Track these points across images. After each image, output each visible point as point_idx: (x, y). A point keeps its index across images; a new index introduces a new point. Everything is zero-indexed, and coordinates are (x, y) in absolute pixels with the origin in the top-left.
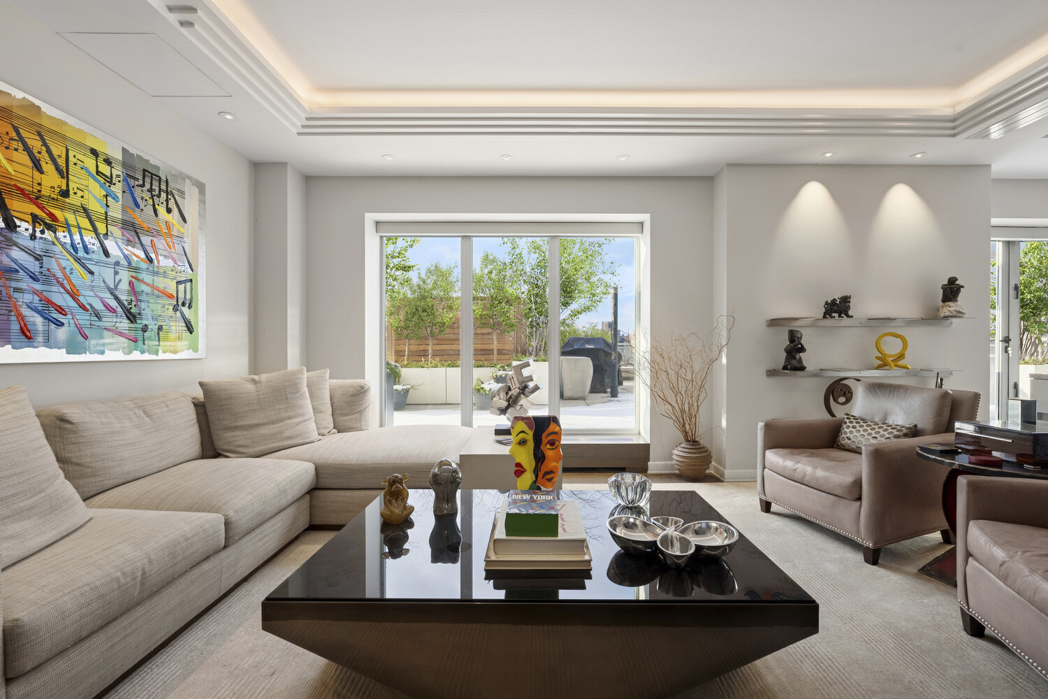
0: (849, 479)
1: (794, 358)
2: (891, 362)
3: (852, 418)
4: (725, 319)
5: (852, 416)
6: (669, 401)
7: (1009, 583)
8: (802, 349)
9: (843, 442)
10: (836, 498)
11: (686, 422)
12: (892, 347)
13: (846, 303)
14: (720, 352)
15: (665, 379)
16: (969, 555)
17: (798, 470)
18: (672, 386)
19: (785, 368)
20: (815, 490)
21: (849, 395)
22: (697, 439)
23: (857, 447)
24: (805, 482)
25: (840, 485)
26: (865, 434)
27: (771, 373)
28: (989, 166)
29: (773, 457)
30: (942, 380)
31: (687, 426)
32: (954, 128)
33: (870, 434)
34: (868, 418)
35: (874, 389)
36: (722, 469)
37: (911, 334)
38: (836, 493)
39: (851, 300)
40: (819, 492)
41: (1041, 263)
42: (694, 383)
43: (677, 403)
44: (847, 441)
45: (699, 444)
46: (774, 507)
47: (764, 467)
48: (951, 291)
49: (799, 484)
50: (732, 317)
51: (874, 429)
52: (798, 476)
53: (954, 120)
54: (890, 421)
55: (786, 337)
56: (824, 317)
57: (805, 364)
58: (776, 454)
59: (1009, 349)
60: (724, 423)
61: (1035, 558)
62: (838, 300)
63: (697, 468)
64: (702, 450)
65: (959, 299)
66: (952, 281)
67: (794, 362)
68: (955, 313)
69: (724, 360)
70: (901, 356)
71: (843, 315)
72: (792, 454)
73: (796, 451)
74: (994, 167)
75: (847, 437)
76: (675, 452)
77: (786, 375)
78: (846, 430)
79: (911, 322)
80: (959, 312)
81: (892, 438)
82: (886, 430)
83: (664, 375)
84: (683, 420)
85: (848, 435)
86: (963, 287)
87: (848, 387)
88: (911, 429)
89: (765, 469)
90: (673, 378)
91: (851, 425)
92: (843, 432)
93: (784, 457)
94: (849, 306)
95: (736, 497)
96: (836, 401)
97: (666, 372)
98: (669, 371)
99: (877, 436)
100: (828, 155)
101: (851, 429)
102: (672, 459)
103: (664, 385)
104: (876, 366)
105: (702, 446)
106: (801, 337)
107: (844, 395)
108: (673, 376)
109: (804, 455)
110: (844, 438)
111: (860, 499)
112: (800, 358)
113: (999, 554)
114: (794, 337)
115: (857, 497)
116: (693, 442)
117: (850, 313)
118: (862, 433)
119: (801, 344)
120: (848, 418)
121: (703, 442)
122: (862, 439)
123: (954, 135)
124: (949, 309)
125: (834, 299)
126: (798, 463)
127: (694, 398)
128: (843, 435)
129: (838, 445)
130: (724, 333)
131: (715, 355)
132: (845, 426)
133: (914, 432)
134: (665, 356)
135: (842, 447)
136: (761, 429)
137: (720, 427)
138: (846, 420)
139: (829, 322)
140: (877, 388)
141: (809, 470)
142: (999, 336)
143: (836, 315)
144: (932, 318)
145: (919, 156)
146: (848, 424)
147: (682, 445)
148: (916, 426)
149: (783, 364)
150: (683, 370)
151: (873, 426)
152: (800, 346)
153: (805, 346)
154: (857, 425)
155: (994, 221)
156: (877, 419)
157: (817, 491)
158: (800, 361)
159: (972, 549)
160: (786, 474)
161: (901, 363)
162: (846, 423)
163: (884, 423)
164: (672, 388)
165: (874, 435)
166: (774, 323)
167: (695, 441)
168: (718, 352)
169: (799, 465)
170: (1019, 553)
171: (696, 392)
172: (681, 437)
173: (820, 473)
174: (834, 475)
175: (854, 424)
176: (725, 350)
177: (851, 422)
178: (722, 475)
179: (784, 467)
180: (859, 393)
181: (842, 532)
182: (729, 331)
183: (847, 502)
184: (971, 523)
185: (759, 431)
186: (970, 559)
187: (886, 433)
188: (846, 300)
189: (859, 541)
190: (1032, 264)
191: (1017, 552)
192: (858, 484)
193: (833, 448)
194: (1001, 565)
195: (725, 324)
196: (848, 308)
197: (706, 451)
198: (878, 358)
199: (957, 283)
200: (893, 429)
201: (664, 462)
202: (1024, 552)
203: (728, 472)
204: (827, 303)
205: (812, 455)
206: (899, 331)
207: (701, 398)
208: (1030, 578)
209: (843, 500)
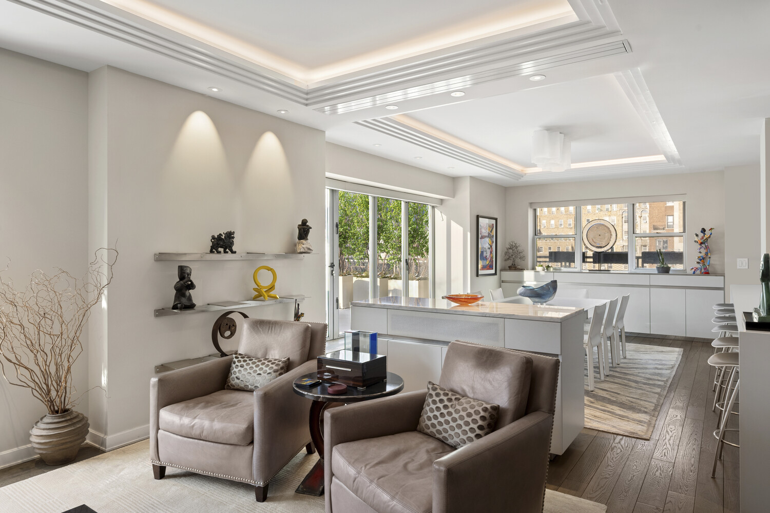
0: (243, 426)
1: (184, 295)
2: (264, 293)
3: (240, 356)
4: (105, 252)
5: (240, 354)
6: (26, 365)
7: (359, 495)
8: (192, 286)
9: (233, 383)
10: (232, 447)
11: (52, 388)
12: (265, 280)
13: (230, 238)
14: (100, 294)
15: (18, 334)
16: (332, 475)
17: (195, 427)
18: (29, 342)
19: (175, 307)
20: (212, 444)
21: (233, 328)
22: (67, 407)
23: (245, 386)
24: (202, 438)
25: (235, 434)
26: (251, 371)
27: (160, 313)
28: (324, 132)
29: (167, 415)
30: (298, 305)
31: (53, 393)
32: (307, 99)
33: (255, 371)
34: (252, 354)
35: (257, 326)
36: (102, 435)
37: (278, 265)
38: (232, 443)
39: (235, 235)
40: (217, 444)
41: (346, 206)
42: (65, 336)
43: (38, 365)
44: (236, 380)
45: (72, 412)
46: (168, 471)
47: (158, 429)
48: (304, 231)
49: (196, 441)
50: (114, 251)
51: (258, 365)
52: (196, 432)
53: (307, 94)
54: (270, 357)
55: (176, 272)
56: (211, 252)
57: (194, 302)
58: (171, 411)
59: (334, 272)
60: (104, 380)
61: (371, 469)
62: (224, 235)
63: (68, 445)
64: (75, 421)
65: (309, 237)
66: (304, 222)
67: (184, 301)
68: (306, 250)
69: (104, 304)
70: (272, 288)
71: (227, 250)
72: (188, 408)
73: (191, 403)
74: (327, 134)
75: (236, 377)
76: (35, 431)
77: (176, 313)
78: (235, 369)
79: (278, 256)
80: (309, 249)
81: (273, 373)
82: (268, 366)
83: (16, 330)
84: (47, 386)
85: (237, 374)
86: (311, 228)
87: (232, 320)
88: (286, 362)
89: (159, 431)
90: (32, 334)
91: (239, 364)
92: (232, 372)
93: (180, 414)
94: (233, 241)
95: (123, 469)
96: (222, 336)
97: (21, 325)
98: (25, 324)
99: (261, 372)
100: (215, 90)
101: (240, 368)
102: (30, 442)
103: (16, 343)
104: (253, 296)
105: (74, 415)
106: (191, 272)
107: (229, 329)
108: (31, 331)
109: (200, 406)
110: (233, 378)
111: (252, 442)
112: (190, 295)
113: (352, 471)
114: (183, 273)
115: (250, 442)
116: (61, 412)
117: (234, 248)
118: (249, 371)
119: (191, 281)
120: (237, 358)
121: (77, 409)
122: (249, 377)
123: (307, 105)
124: (303, 246)
125: (220, 234)
126: (195, 418)
127: (63, 356)
128: (233, 376)
129: (228, 386)
130: (105, 270)
131: (92, 297)
132: (234, 366)
133: (288, 366)
134: (20, 303)
135: (232, 387)
136: (154, 386)
137: (100, 386)
138: (235, 359)
139: (215, 256)
140: (260, 325)
141: (206, 423)
142: (328, 263)
143: (221, 250)
144: (292, 251)
145: (283, 112)
146: (237, 363)
147: (46, 420)
148: (289, 359)
149: (172, 305)
150: (49, 322)
151: (258, 363)
152: (190, 283)
153: (195, 282)
154: (244, 364)
155: (328, 174)
156: (259, 355)
157: (215, 444)
158: (190, 298)
159: (334, 471)
160: (183, 433)
161: (272, 293)
162: (234, 363)
163: (266, 359)
164: (31, 347)
165: (258, 372)
166: (161, 258)
167: (65, 411)
168: (96, 293)
169: (196, 421)
170: (363, 468)
171: (66, 347)
172: (44, 408)
173: (217, 425)
174: (230, 425)
175: (242, 363)
176: (106, 291)
177: (239, 361)
178: (103, 443)
179: (182, 425)
180: (244, 328)
181: (237, 479)
182: (111, 267)
183: (241, 448)
184: (334, 449)
185: (151, 388)
186: (333, 478)
187: (267, 369)
188: (230, 235)
189: (252, 483)
190: (341, 207)
191: (362, 468)
192: (251, 429)
193: (224, 389)
194: (354, 481)
195: (105, 259)
196: (232, 243)
197: (80, 421)
198: (255, 289)
199: (307, 224)
200: (272, 364)
201: (15, 449)
202: (365, 466)
203: (111, 439)
204: (213, 237)
205: (208, 404)
206: (270, 265)
207: (74, 354)
208: (371, 487)
209: (238, 447)
